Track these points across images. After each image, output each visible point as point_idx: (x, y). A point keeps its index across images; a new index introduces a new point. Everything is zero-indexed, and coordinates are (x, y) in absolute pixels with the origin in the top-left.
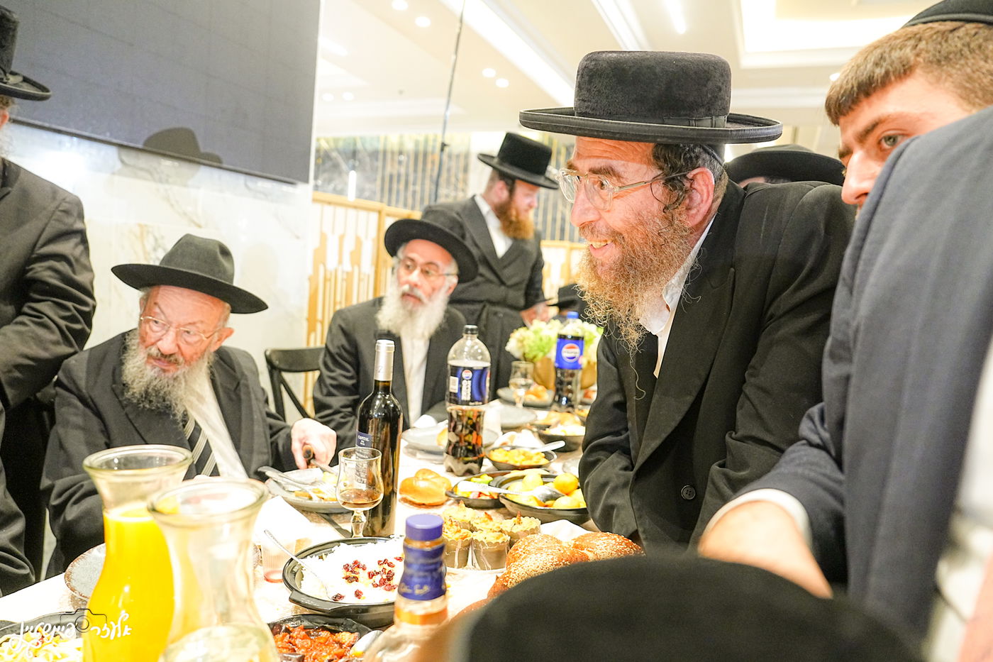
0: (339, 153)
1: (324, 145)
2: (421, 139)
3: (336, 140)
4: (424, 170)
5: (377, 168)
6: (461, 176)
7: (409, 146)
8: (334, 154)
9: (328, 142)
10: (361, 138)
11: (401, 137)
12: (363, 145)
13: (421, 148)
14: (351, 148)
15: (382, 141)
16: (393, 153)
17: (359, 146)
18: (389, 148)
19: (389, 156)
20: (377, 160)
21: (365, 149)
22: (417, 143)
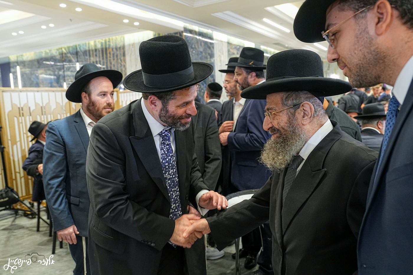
0: (71, 54)
1: (64, 51)
2: (103, 41)
3: (69, 48)
4: (107, 58)
5: (87, 59)
6: (122, 58)
7: (99, 46)
8: (69, 55)
9: (65, 49)
10: (79, 45)
11: (95, 42)
12: (80, 48)
13: (104, 47)
14: (75, 51)
15: (87, 45)
16: (92, 50)
17: (78, 49)
18: (91, 48)
19: (91, 53)
20: (87, 55)
21: (81, 51)
22: (102, 44)
